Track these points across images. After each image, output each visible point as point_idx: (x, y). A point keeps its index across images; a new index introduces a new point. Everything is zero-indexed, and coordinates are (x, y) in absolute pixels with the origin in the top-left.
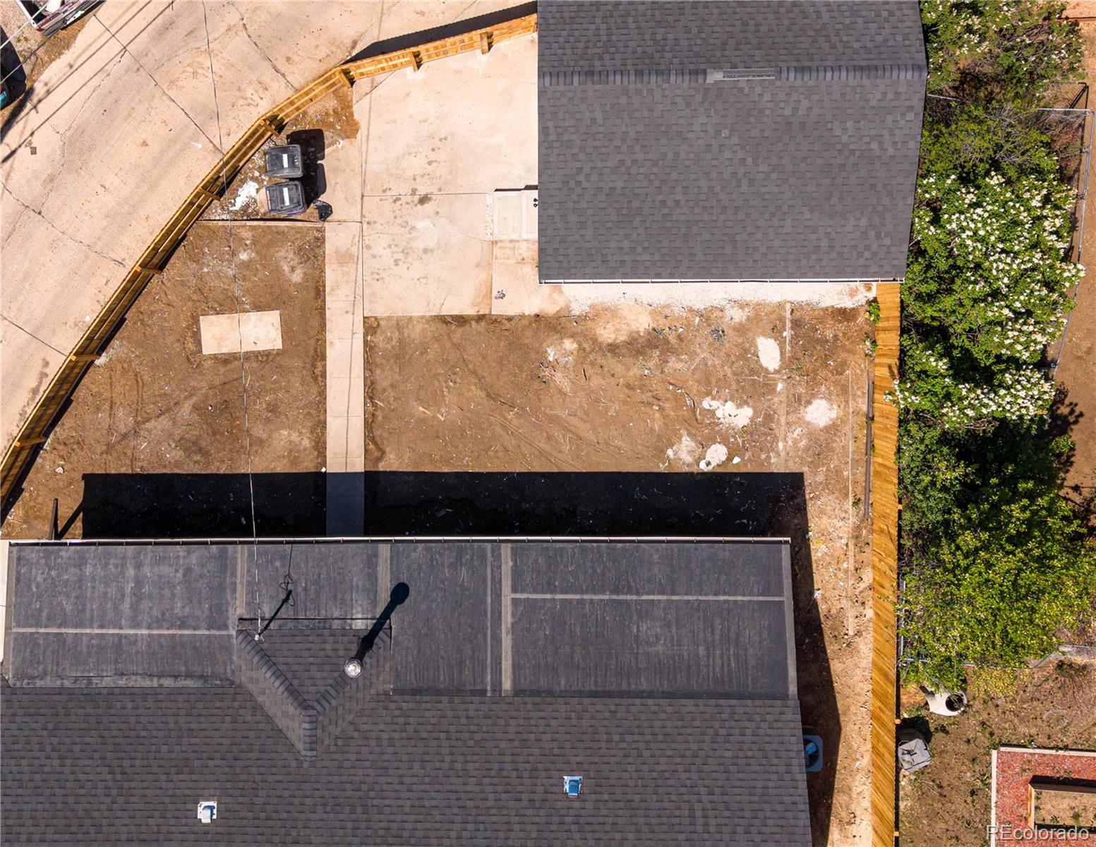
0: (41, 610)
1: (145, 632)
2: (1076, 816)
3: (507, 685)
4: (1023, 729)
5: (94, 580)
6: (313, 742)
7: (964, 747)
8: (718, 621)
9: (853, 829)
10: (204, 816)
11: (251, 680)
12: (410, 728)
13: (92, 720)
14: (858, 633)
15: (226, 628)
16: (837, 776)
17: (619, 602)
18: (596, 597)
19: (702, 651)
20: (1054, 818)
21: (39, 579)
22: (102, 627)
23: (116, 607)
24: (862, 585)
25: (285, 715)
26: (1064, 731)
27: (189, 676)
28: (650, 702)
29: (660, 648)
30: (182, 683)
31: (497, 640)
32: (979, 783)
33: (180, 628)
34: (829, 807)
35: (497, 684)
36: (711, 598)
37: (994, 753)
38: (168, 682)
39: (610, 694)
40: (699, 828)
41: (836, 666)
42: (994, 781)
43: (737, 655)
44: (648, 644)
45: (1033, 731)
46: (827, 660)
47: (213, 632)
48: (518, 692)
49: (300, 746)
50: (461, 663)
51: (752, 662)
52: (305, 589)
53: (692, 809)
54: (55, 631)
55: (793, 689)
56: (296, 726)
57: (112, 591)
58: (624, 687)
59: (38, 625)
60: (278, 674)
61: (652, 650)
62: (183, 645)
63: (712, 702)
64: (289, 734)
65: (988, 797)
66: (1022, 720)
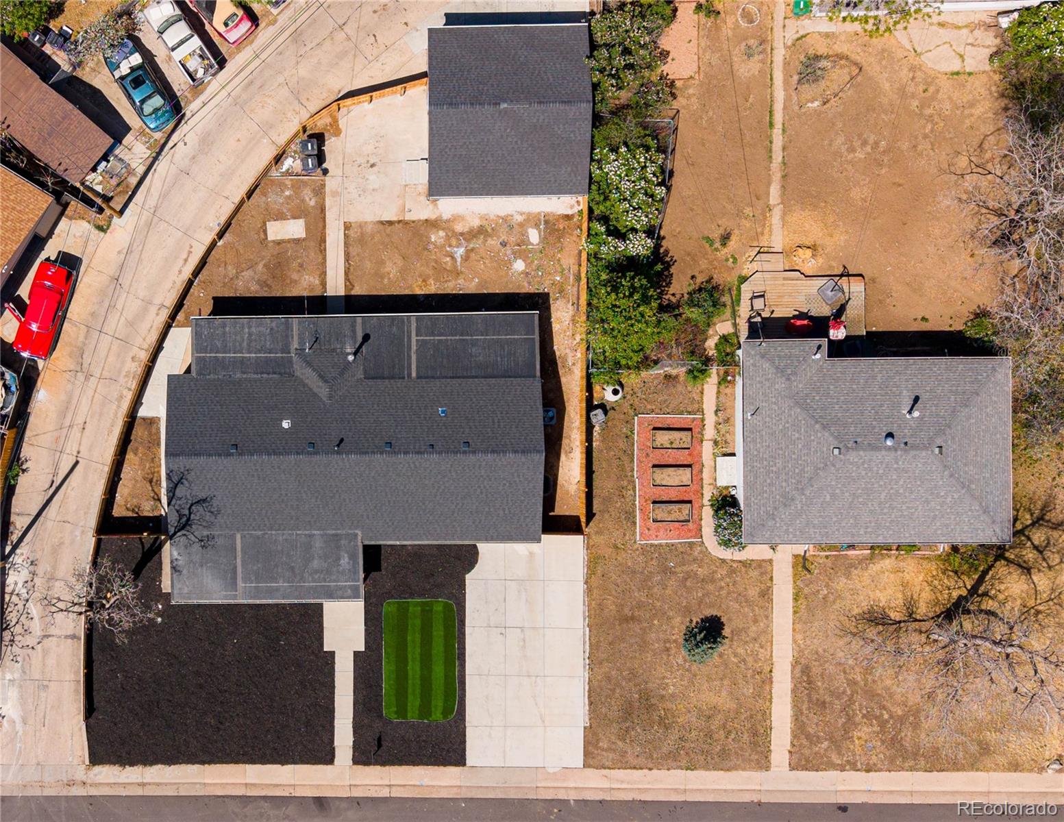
0: (207, 347)
1: (254, 355)
2: (672, 443)
3: (414, 375)
4: (649, 407)
5: (230, 333)
6: (330, 397)
7: (623, 416)
8: (506, 346)
9: (572, 455)
10: (286, 424)
11: (302, 374)
12: (372, 392)
13: (233, 391)
14: (574, 364)
15: (290, 353)
16: (564, 431)
17: (464, 340)
18: (453, 338)
19: (499, 359)
20: (662, 445)
21: (206, 333)
22: (234, 353)
23: (240, 345)
24: (575, 342)
25: (318, 387)
26: (667, 407)
27: (275, 373)
28: (476, 380)
29: (481, 358)
30: (271, 376)
31: (409, 357)
32: (630, 433)
33: (270, 353)
34: (560, 445)
35: (409, 375)
36: (503, 337)
37: (636, 418)
38: (265, 376)
39: (459, 377)
40: (496, 426)
41: (563, 380)
42: (636, 432)
43: (514, 360)
44: (476, 357)
45: (654, 407)
46: (559, 378)
47: (284, 355)
48: (419, 377)
49: (324, 399)
50: (394, 367)
51: (520, 363)
52: (324, 337)
53: (493, 420)
54: (214, 355)
55: (538, 374)
56: (322, 391)
57: (238, 338)
58: (465, 374)
59: (206, 353)
60: (314, 370)
61: (477, 359)
62: (271, 360)
63: (503, 379)
64: (320, 395)
65: (633, 439)
66: (648, 403)
